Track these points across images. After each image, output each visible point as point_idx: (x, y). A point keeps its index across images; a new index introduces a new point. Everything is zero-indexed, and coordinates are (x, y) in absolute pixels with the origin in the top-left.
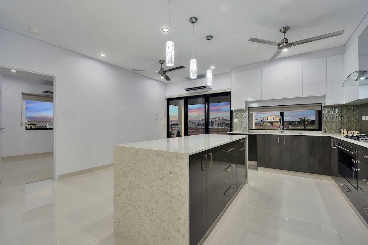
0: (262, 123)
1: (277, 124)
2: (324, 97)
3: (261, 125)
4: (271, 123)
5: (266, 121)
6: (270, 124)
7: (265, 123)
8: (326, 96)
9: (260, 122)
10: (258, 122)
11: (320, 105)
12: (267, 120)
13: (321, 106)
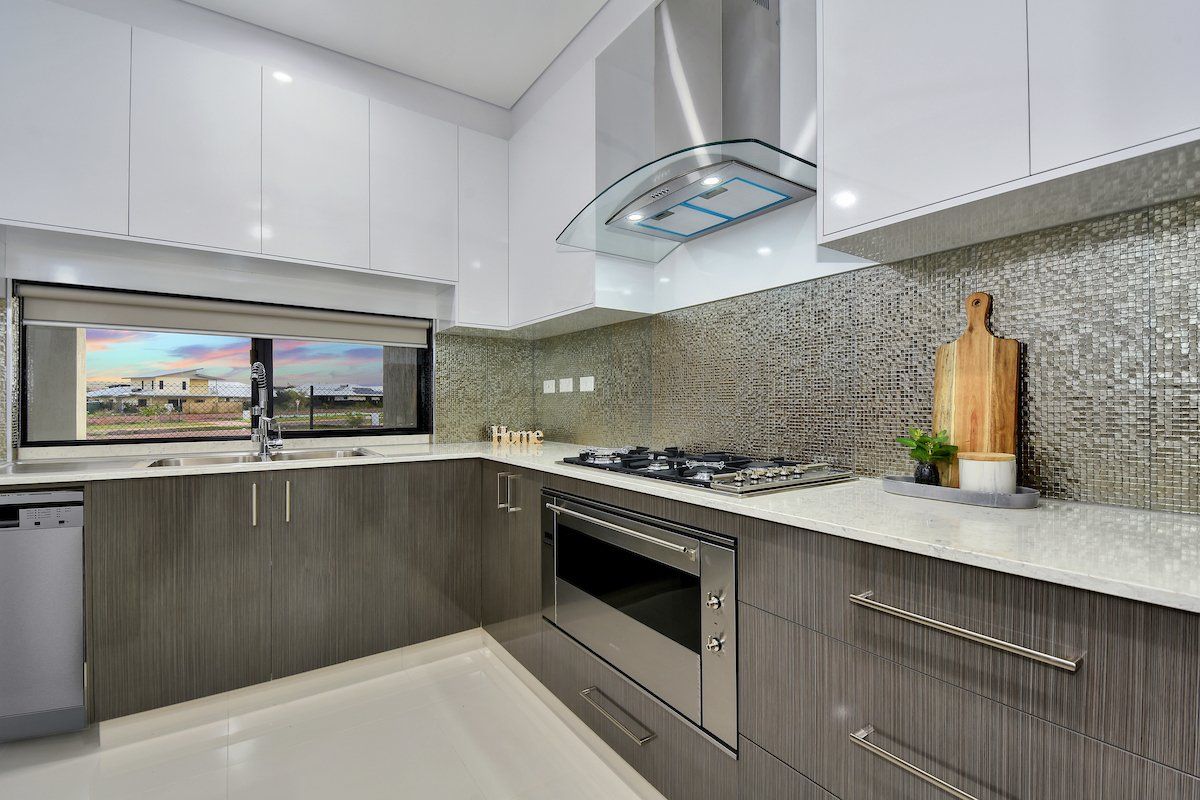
0: (135, 402)
1: (202, 404)
2: (446, 290)
3: (129, 410)
4: (174, 401)
5: (152, 394)
6: (170, 407)
7: (150, 403)
8: (456, 288)
9: (125, 397)
10: (119, 398)
11: (426, 325)
12: (158, 392)
13: (430, 331)
